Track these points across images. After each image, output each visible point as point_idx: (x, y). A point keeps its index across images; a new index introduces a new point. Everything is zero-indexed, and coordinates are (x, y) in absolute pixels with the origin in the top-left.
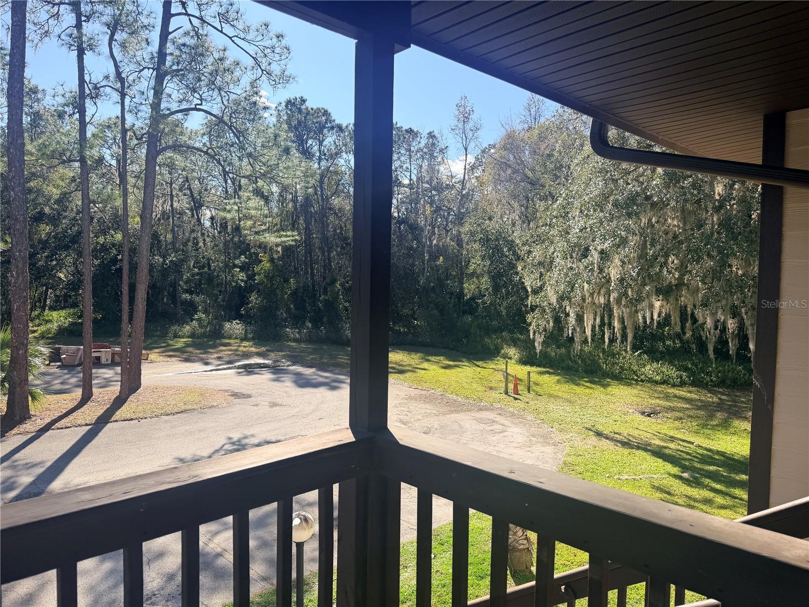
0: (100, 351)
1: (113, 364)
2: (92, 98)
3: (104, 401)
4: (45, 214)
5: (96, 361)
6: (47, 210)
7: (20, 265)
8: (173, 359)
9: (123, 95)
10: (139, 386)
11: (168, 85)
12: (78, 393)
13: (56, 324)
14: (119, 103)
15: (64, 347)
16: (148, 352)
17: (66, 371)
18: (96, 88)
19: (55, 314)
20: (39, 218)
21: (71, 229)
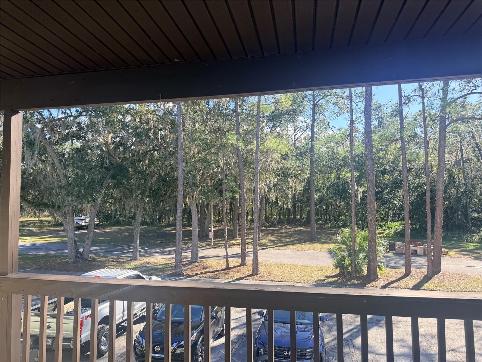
0: (417, 247)
1: (425, 255)
2: (406, 104)
3: (418, 276)
4: (386, 169)
5: (414, 252)
6: (387, 167)
7: (372, 198)
8: (465, 257)
9: (423, 98)
10: (440, 271)
11: (451, 84)
12: (403, 270)
13: (393, 230)
14: (421, 103)
15: (397, 243)
16: (447, 250)
17: (398, 256)
18: (408, 98)
19: (393, 224)
20: (383, 172)
21: (400, 176)
